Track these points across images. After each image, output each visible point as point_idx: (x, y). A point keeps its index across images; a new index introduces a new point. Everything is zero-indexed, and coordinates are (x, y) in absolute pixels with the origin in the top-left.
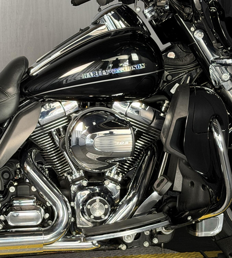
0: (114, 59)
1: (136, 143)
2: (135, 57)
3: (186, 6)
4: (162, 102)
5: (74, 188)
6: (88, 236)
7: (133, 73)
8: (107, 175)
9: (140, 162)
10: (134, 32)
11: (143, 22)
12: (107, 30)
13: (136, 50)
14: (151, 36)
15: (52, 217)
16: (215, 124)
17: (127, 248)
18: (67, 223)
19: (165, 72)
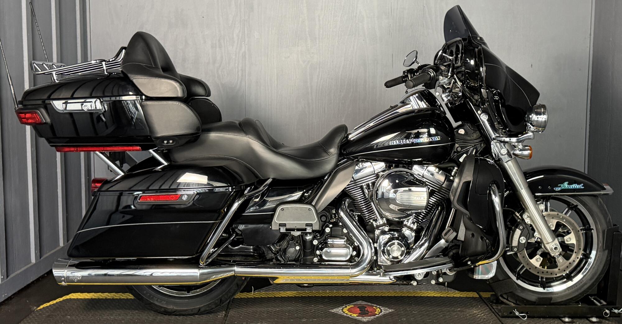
0: (416, 131)
1: (430, 200)
2: (433, 131)
3: (475, 94)
4: (452, 168)
5: (377, 232)
6: (387, 272)
7: (430, 143)
8: (404, 223)
9: (432, 215)
10: (433, 111)
11: (441, 104)
12: (412, 108)
13: (434, 125)
14: (446, 115)
15: (358, 255)
16: (493, 188)
17: (418, 284)
18: (371, 261)
19: (456, 144)
